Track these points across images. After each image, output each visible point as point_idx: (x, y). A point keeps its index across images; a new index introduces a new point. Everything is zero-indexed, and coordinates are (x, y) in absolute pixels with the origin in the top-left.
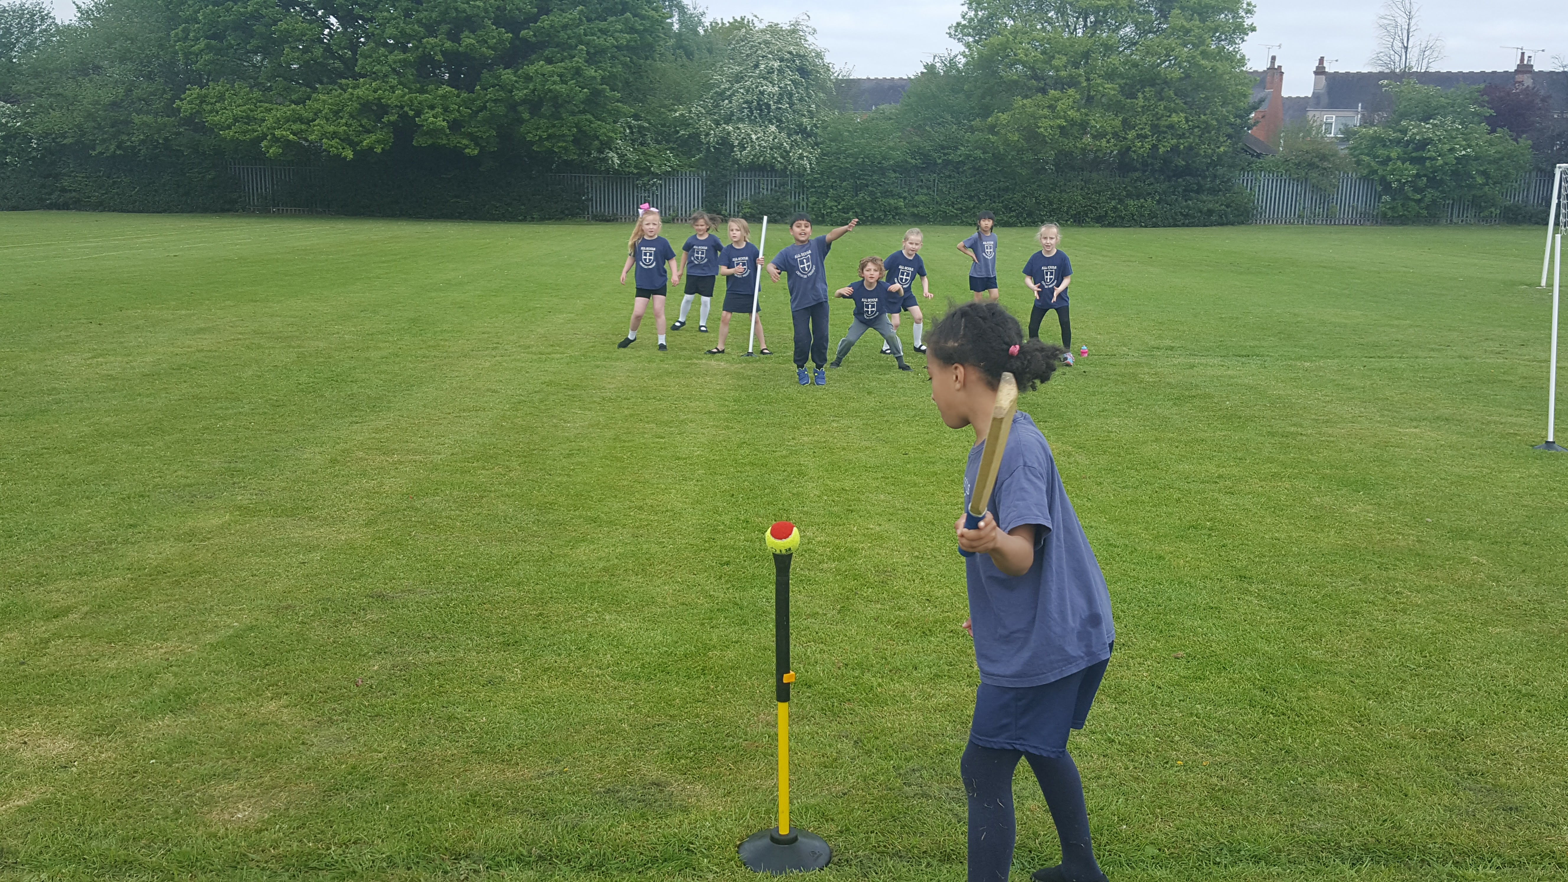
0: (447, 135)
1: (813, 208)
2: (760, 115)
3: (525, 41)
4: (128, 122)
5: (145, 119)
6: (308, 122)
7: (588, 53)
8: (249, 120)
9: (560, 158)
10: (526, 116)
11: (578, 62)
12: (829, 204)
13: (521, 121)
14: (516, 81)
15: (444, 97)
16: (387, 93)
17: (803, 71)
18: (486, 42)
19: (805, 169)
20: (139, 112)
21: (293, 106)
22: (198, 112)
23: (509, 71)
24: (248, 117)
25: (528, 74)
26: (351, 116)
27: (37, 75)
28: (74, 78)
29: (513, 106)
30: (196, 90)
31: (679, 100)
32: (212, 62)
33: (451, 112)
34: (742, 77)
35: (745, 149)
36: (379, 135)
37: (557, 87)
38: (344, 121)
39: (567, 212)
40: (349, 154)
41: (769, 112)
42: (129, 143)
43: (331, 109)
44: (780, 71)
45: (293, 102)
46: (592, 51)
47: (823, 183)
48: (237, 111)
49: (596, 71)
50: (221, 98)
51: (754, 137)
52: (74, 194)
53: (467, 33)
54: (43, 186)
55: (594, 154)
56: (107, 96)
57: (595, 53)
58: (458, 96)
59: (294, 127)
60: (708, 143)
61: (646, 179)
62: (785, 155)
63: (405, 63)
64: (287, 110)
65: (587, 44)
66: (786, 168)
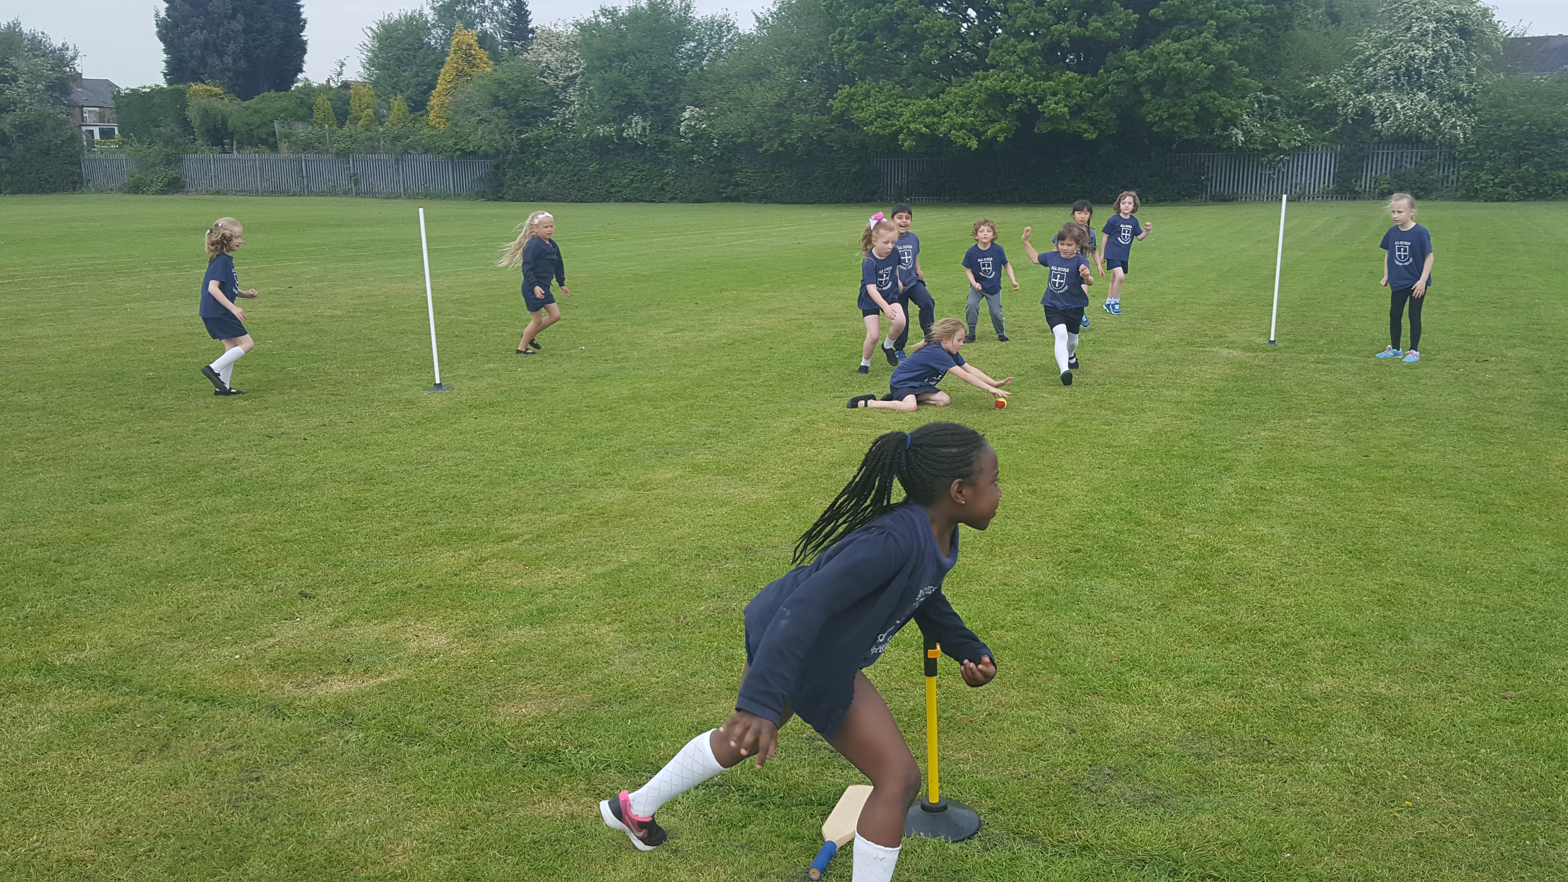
0: (1067, 121)
1: (1464, 183)
2: (1408, 82)
3: (1153, 19)
4: (789, 122)
5: (803, 118)
6: (939, 114)
7: (1218, 27)
8: (889, 115)
9: (1181, 137)
10: (1148, 96)
11: (1206, 37)
12: (1484, 178)
13: (1143, 102)
14: (1140, 62)
15: (1067, 83)
16: (1013, 82)
17: (1463, 32)
18: (1113, 25)
19: (1458, 139)
20: (799, 111)
21: (928, 100)
22: (847, 110)
23: (1135, 52)
24: (888, 113)
25: (1153, 54)
26: (980, 107)
27: (721, 81)
28: (749, 82)
29: (1136, 88)
30: (845, 90)
31: (1316, 69)
32: (862, 62)
33: (1073, 97)
34: (1391, 42)
35: (1387, 119)
36: (1003, 124)
37: (1182, 65)
38: (971, 112)
39: (1183, 193)
40: (974, 144)
41: (1419, 79)
42: (789, 141)
43: (961, 101)
44: (1436, 32)
45: (928, 96)
46: (1222, 25)
47: (1478, 154)
48: (880, 107)
49: (1225, 46)
50: (867, 95)
51: (1398, 106)
52: (745, 188)
53: (1095, 17)
54: (720, 181)
55: (1218, 132)
56: (773, 98)
57: (1227, 27)
58: (1081, 81)
59: (927, 120)
60: (1345, 114)
61: (1271, 156)
62: (1435, 124)
63: (1033, 52)
64: (921, 104)
65: (1218, 19)
66: (1435, 138)
